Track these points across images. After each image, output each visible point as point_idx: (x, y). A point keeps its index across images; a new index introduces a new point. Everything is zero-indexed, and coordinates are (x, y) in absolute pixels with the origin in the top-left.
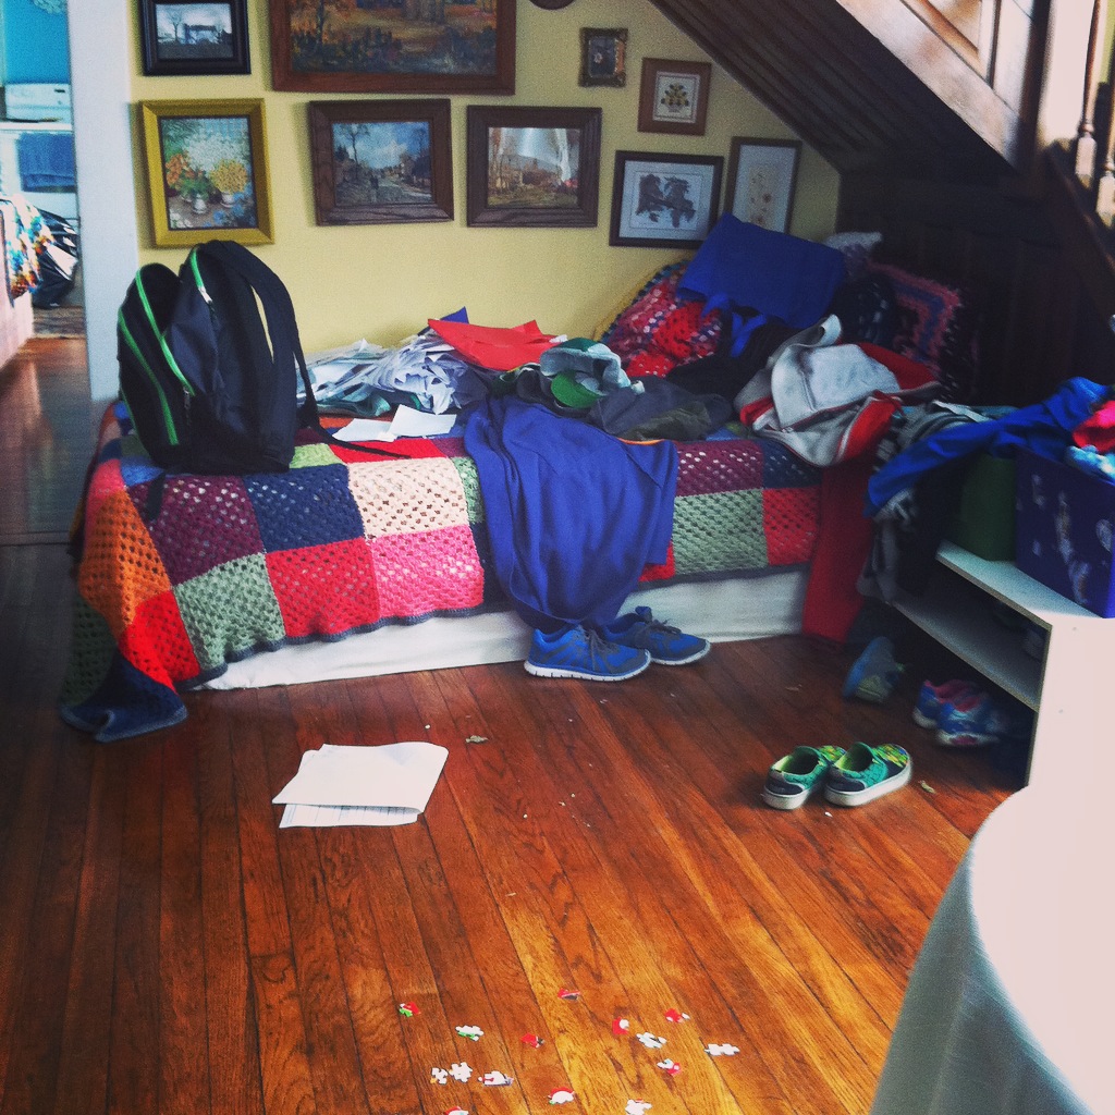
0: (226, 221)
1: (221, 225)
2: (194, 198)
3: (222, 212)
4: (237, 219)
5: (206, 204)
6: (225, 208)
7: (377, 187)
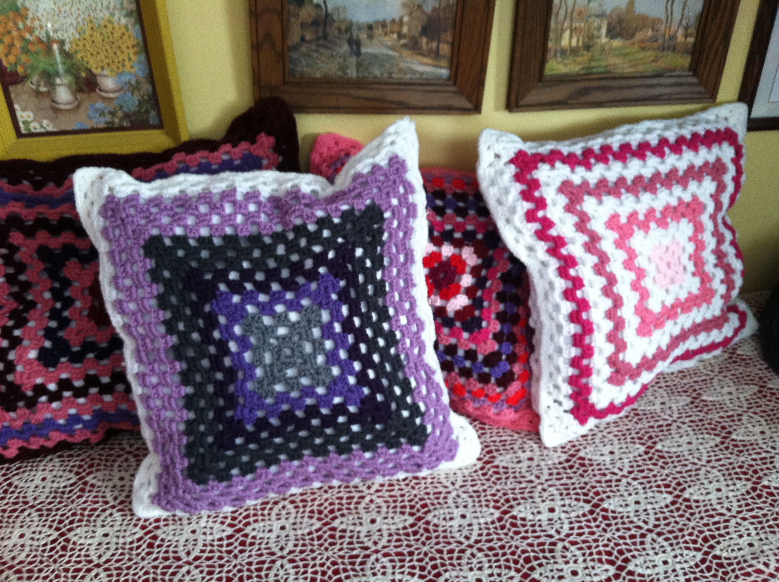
0: (108, 118)
1: (102, 125)
2: (52, 86)
3: (100, 105)
4: (127, 116)
5: (74, 93)
6: (104, 99)
7: (358, 53)
